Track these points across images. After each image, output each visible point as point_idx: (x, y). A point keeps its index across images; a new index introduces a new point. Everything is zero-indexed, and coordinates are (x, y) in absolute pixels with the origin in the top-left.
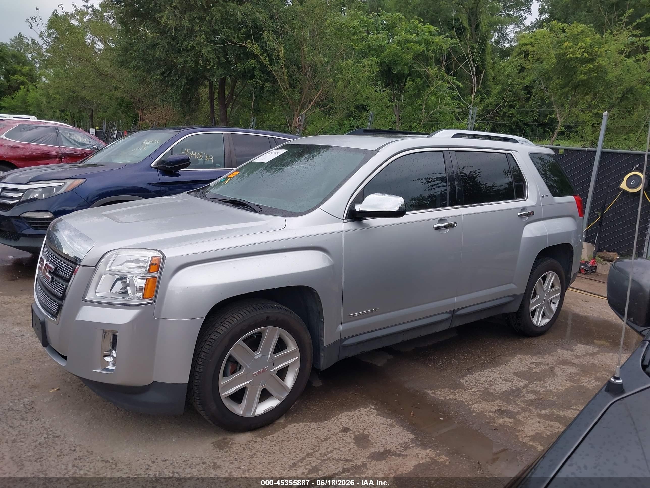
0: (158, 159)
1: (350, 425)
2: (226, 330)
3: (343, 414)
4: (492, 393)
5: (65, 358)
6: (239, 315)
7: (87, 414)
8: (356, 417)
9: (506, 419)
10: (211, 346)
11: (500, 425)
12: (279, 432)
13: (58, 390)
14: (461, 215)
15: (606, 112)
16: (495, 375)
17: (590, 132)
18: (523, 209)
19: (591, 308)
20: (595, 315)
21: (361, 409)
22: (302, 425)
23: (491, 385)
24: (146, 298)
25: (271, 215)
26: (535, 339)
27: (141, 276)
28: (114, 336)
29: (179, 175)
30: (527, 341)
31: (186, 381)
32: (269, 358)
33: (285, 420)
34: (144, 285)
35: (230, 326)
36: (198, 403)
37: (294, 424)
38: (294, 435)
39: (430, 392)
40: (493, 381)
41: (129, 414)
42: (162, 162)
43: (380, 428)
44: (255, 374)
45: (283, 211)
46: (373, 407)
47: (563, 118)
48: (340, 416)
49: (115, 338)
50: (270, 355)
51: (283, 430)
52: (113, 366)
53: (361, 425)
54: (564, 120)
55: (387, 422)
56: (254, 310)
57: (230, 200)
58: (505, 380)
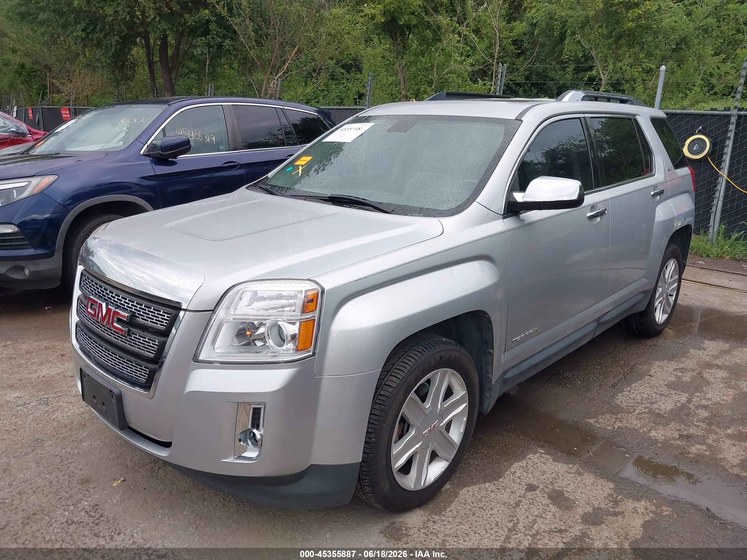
0: (149, 143)
1: (532, 479)
2: (398, 381)
3: (514, 466)
4: (658, 414)
5: (167, 445)
6: (410, 358)
7: (186, 513)
8: (532, 469)
9: (698, 447)
10: (382, 405)
11: (697, 455)
12: (454, 503)
13: (124, 480)
14: (608, 200)
15: (664, 66)
16: (648, 391)
17: (641, 91)
18: (655, 187)
19: (685, 295)
20: (696, 304)
21: (531, 456)
22: (476, 488)
23: (652, 403)
24: (301, 350)
25: (405, 215)
26: (656, 339)
27: (290, 320)
28: (254, 409)
29: (174, 163)
30: (650, 342)
31: (358, 458)
32: (438, 410)
33: (451, 485)
34: (297, 332)
35: (403, 374)
36: (367, 484)
37: (466, 489)
38: (475, 504)
39: (592, 421)
40: (650, 398)
41: (244, 505)
42: (153, 147)
43: (569, 478)
44: (425, 433)
45: (421, 208)
46: (542, 451)
47: (606, 75)
48: (512, 470)
49: (257, 412)
50: (439, 406)
51: (457, 499)
52: (254, 451)
53: (544, 477)
54: (608, 77)
55: (570, 468)
56: (425, 350)
57: (329, 197)
58: (663, 395)
